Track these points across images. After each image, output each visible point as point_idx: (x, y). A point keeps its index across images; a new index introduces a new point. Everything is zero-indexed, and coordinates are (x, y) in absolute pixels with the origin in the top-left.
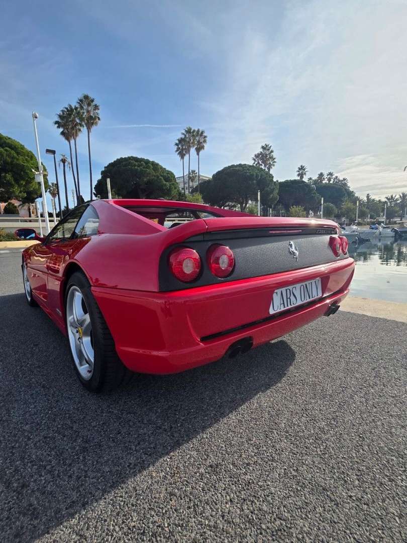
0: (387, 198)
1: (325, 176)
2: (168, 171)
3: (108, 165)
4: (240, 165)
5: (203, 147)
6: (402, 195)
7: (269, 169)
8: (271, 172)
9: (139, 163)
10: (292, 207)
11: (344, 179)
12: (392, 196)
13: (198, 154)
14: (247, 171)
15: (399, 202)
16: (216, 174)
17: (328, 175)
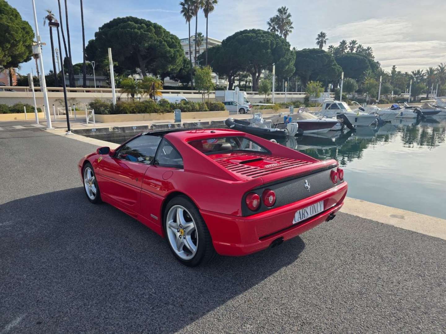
0: (413, 72)
1: (348, 44)
2: (172, 35)
3: (103, 26)
4: (253, 31)
5: (212, 9)
6: (429, 70)
7: (285, 37)
8: (288, 39)
9: (139, 25)
10: (309, 82)
11: (369, 49)
12: (419, 71)
13: (206, 16)
14: (261, 38)
15: (425, 77)
16: (226, 39)
17: (350, 44)
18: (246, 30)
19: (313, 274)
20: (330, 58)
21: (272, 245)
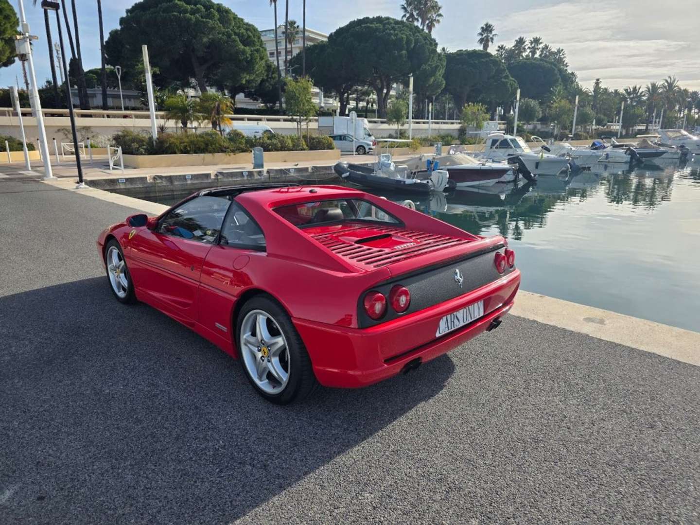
0: (626, 90)
1: (527, 44)
2: (247, 24)
3: (133, 7)
4: (379, 19)
6: (651, 88)
7: (430, 28)
8: (434, 35)
9: (192, 6)
10: (466, 105)
11: (559, 51)
14: (392, 31)
15: (645, 98)
16: (335, 33)
17: (531, 43)
18: (367, 18)
19: (466, 412)
20: (500, 65)
21: (404, 370)
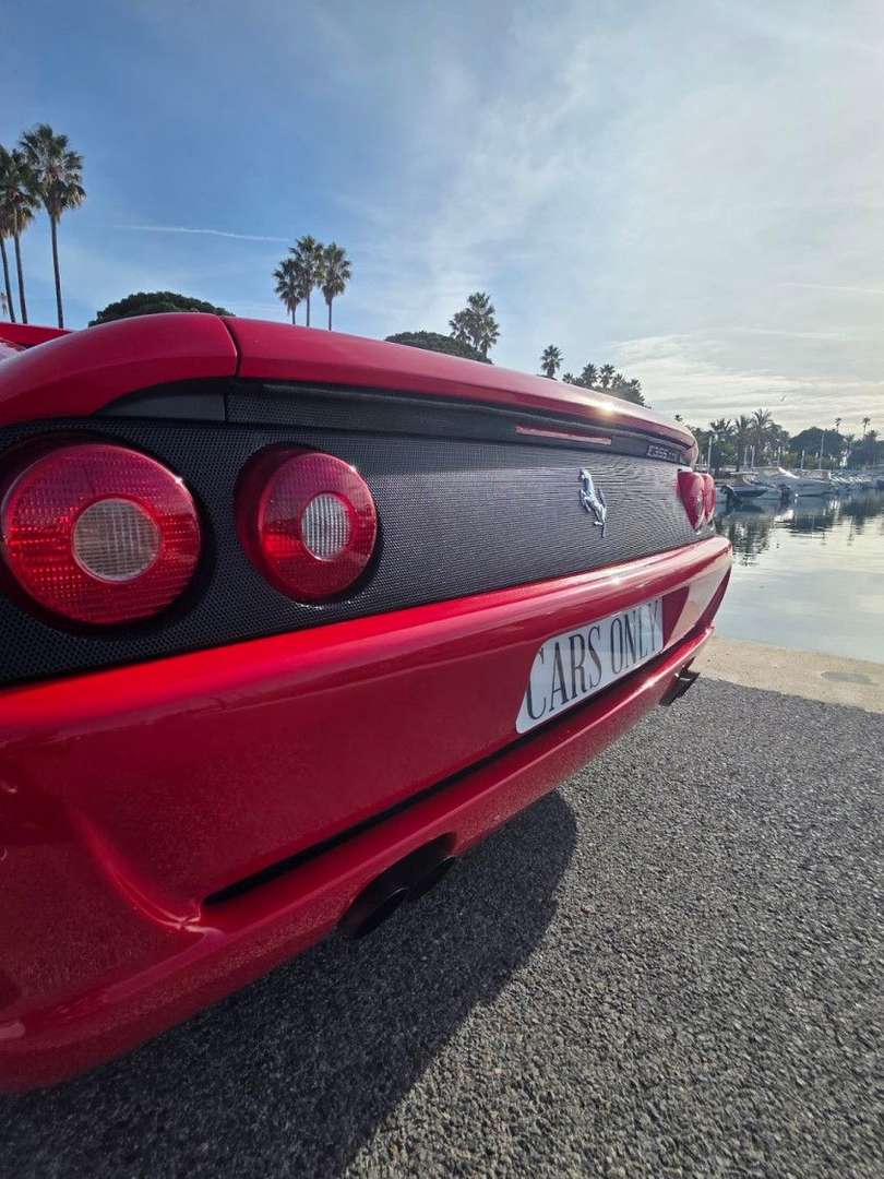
0: (713, 425)
3: (107, 309)
4: (422, 335)
5: (341, 287)
11: (635, 382)
13: (329, 302)
15: (734, 433)
17: (602, 372)
